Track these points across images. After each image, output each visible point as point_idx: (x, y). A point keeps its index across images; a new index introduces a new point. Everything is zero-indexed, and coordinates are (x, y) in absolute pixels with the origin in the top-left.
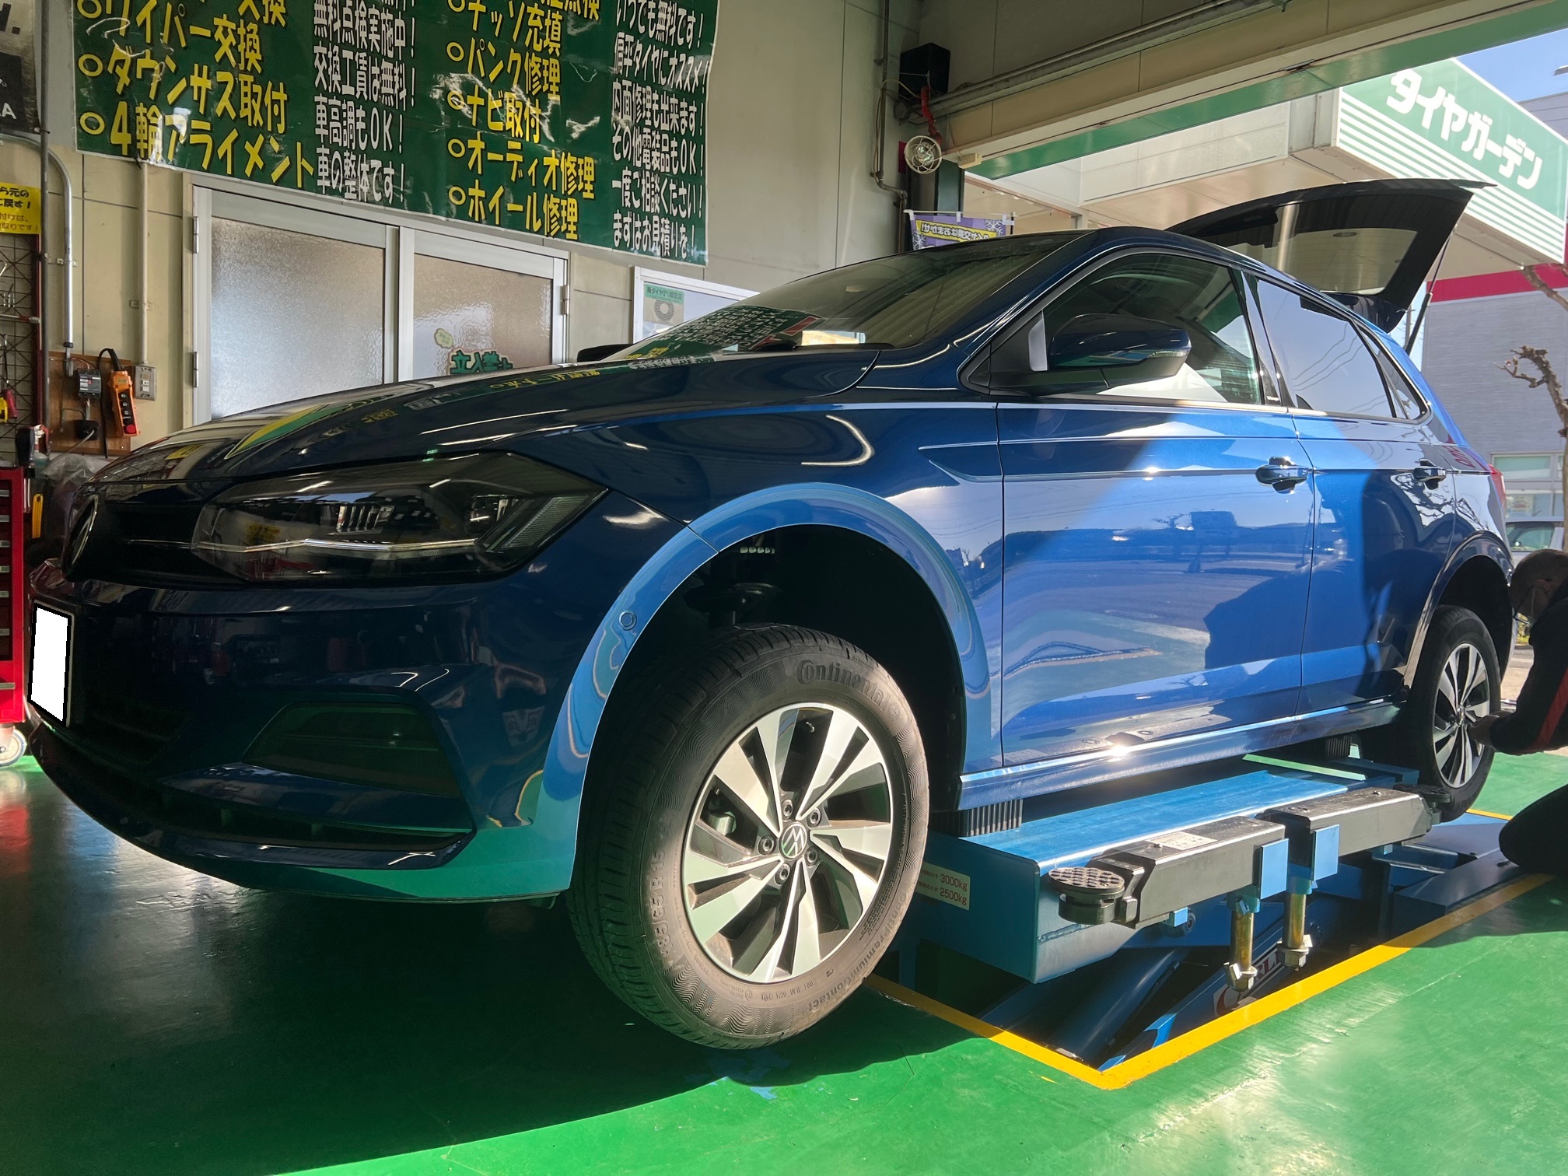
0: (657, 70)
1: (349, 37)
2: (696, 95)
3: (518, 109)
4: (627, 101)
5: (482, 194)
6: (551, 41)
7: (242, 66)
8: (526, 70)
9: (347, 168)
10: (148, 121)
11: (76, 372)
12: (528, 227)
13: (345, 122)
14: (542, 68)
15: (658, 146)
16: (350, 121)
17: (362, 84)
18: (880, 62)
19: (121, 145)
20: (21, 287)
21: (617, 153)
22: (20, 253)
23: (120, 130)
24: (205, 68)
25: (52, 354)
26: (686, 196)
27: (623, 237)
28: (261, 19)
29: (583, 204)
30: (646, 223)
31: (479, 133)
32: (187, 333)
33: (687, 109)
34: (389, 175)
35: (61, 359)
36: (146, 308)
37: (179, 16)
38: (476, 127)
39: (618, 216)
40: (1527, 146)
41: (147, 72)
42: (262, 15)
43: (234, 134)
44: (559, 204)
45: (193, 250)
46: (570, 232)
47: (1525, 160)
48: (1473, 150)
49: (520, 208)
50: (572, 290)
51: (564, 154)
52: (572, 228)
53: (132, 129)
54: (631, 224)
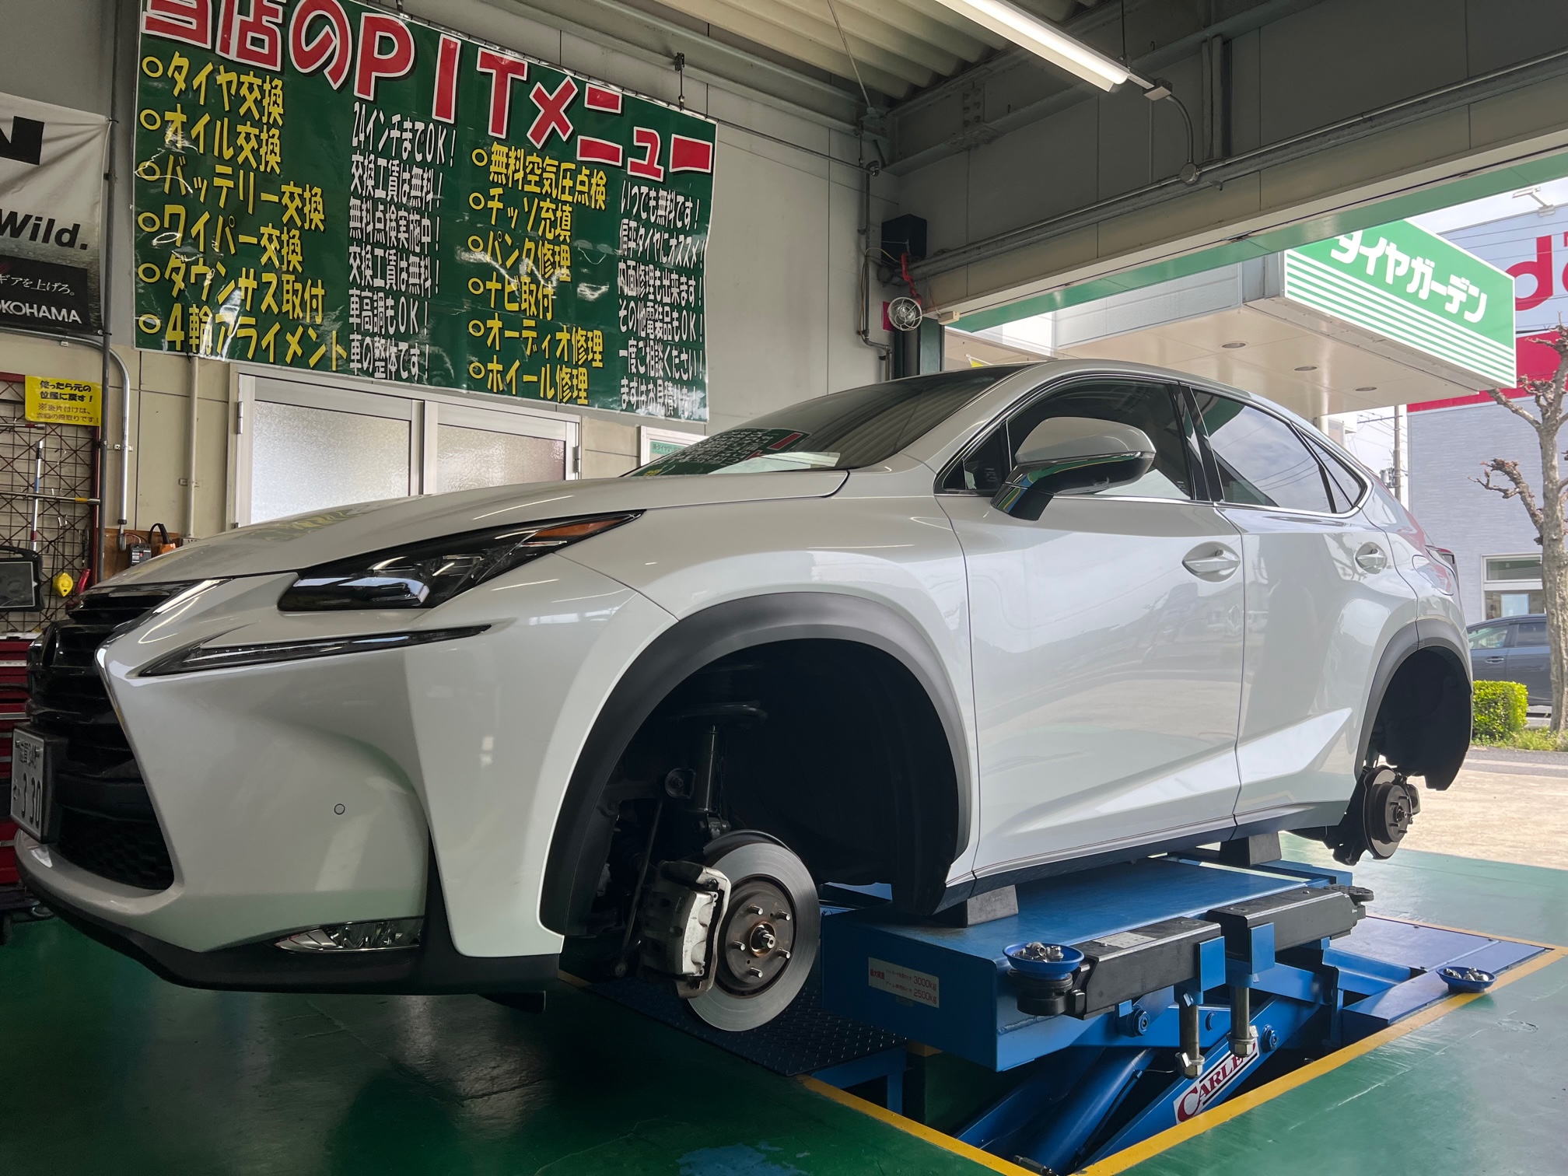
0: (658, 250)
1: (380, 237)
2: (694, 271)
3: (531, 292)
4: (632, 279)
5: (500, 367)
6: (562, 230)
7: (284, 267)
8: (540, 256)
9: (377, 352)
10: (201, 321)
11: (129, 546)
12: (542, 395)
13: (375, 311)
14: (553, 254)
15: (661, 317)
16: (380, 310)
17: (391, 277)
18: (862, 231)
19: (175, 342)
20: (82, 472)
21: (623, 325)
22: (81, 442)
23: (175, 328)
24: (252, 270)
25: (108, 531)
26: (687, 360)
27: (630, 401)
28: (303, 226)
29: (593, 373)
30: (651, 386)
31: (496, 314)
32: (230, 505)
33: (687, 283)
34: (414, 355)
35: (116, 534)
36: (193, 485)
37: (230, 228)
38: (494, 309)
39: (625, 382)
40: (1471, 283)
41: (201, 277)
42: (303, 221)
43: (277, 327)
44: (571, 374)
45: (237, 431)
46: (581, 398)
47: (1469, 296)
48: (1417, 292)
49: (535, 379)
50: (584, 451)
51: (574, 329)
52: (583, 394)
53: (185, 326)
54: (637, 388)
